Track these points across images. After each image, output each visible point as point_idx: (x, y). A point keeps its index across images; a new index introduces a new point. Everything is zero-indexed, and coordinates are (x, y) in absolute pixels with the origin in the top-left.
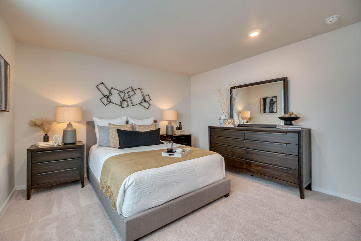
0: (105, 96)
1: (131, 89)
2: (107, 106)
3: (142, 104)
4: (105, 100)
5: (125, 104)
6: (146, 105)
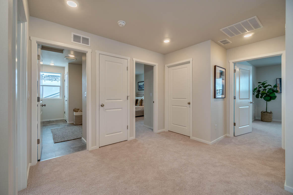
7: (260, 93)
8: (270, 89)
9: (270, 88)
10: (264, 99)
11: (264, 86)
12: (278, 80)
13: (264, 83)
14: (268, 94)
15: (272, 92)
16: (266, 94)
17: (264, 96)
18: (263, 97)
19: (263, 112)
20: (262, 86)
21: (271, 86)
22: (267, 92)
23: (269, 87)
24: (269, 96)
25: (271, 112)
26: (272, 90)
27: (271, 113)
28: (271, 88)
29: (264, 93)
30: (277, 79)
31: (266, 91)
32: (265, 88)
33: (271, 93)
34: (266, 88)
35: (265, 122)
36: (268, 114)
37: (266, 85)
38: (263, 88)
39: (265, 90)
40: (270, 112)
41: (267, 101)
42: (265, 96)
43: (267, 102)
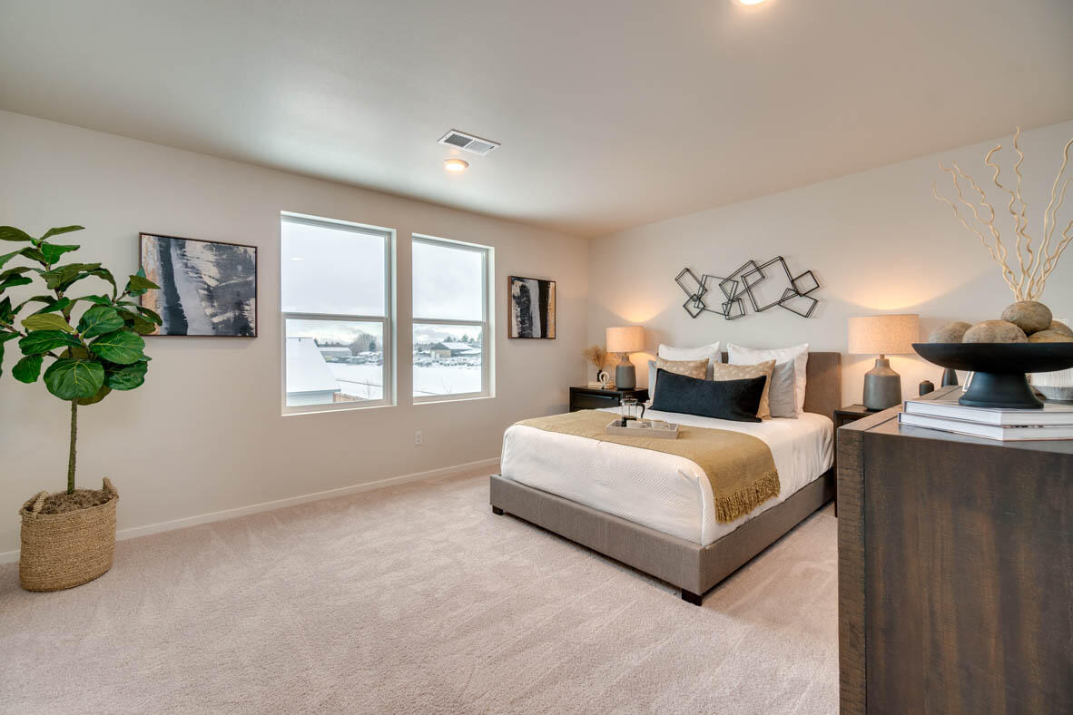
0: (692, 298)
1: (752, 267)
2: (699, 317)
3: (786, 303)
4: (691, 306)
5: (735, 309)
6: (803, 304)
7: (18, 334)
8: (101, 302)
9: (100, 295)
10: (50, 387)
11: (53, 267)
12: (151, 248)
13: (54, 240)
14: (87, 342)
15: (120, 331)
16: (73, 340)
17: (47, 362)
18: (43, 369)
19: (38, 506)
20: (37, 264)
21: (105, 275)
22: (74, 323)
23: (98, 286)
24: (95, 358)
25: (105, 487)
26: (120, 313)
27: (105, 496)
28: (106, 296)
29: (53, 337)
30: (145, 239)
31: (68, 319)
32: (61, 288)
33: (108, 336)
34: (70, 293)
35: (64, 589)
36: (88, 515)
37: (66, 260)
38: (40, 286)
39: (65, 305)
40: (98, 487)
41: (81, 399)
42: (61, 363)
43: (79, 407)
